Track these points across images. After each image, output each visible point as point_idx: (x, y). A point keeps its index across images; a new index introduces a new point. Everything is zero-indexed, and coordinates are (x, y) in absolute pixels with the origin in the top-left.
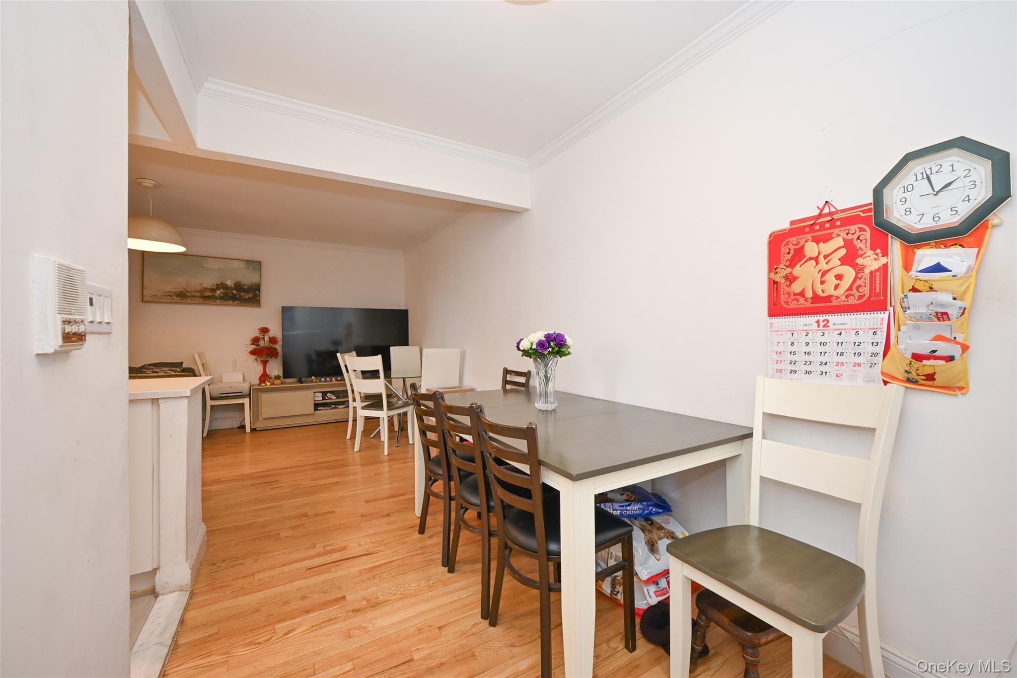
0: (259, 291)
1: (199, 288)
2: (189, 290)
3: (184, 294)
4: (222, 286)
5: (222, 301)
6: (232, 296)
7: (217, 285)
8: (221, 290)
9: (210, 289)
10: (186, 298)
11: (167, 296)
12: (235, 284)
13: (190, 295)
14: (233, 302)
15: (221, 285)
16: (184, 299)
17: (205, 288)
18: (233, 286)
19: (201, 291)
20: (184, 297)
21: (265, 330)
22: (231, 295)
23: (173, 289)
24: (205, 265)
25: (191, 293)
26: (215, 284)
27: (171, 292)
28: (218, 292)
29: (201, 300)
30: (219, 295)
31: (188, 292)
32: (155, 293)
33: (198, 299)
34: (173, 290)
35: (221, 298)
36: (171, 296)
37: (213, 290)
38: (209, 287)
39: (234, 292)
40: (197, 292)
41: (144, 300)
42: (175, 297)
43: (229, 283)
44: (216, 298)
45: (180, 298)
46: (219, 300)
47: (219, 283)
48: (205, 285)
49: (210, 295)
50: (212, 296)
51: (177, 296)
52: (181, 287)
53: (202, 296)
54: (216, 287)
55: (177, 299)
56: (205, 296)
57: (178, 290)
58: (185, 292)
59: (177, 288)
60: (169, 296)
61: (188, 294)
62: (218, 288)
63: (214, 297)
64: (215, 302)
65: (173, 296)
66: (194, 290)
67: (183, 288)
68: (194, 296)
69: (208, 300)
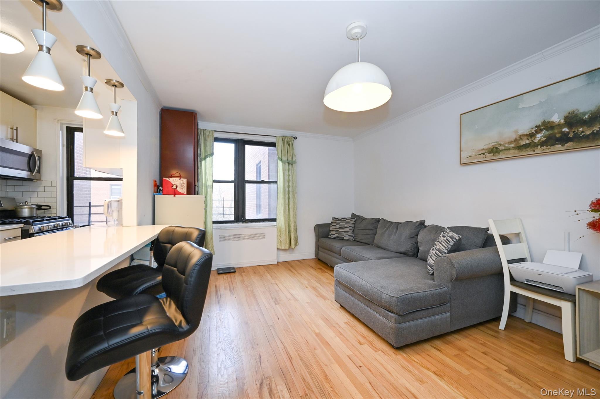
1: (514, 137)
2: (502, 143)
3: (497, 148)
4: (547, 126)
5: (545, 147)
6: (561, 137)
7: (536, 127)
8: (544, 132)
9: (527, 135)
10: (499, 153)
11: (480, 154)
12: (566, 118)
13: (503, 148)
14: (563, 146)
15: (542, 126)
16: (497, 154)
17: (520, 136)
18: (562, 121)
19: (516, 140)
20: (497, 152)
22: (558, 136)
23: (485, 145)
25: (504, 146)
26: (534, 126)
27: (483, 149)
28: (539, 136)
29: (516, 151)
30: (539, 140)
31: (501, 145)
32: (470, 155)
33: (512, 151)
34: (485, 147)
35: (542, 144)
36: (483, 154)
37: (532, 135)
38: (527, 132)
39: (563, 130)
40: (511, 143)
41: (461, 163)
42: (488, 154)
43: (557, 118)
44: (536, 145)
45: (492, 154)
46: (539, 147)
47: (539, 123)
48: (521, 132)
49: (527, 143)
50: (529, 143)
51: (490, 153)
52: (493, 142)
53: (517, 147)
54: (535, 131)
55: (489, 156)
56: (521, 146)
57: (490, 146)
58: (497, 146)
59: (490, 144)
60: (482, 154)
61: (501, 148)
62: (539, 131)
63: (532, 144)
64: (534, 151)
65: (485, 153)
66: (507, 142)
67: (496, 142)
68: (509, 149)
69: (524, 150)
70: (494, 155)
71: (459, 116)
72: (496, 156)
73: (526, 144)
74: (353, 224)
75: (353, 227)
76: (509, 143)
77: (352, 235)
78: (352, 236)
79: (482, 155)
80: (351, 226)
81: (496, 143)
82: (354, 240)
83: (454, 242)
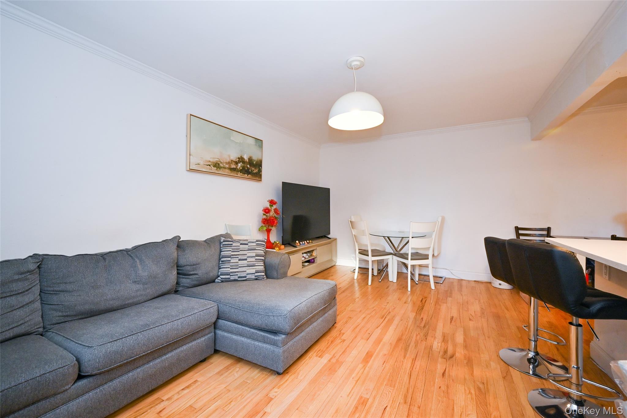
0: (261, 167)
1: (228, 160)
2: (222, 162)
4: (241, 160)
5: (241, 174)
7: (239, 158)
8: (241, 163)
9: (234, 162)
10: (220, 169)
11: (207, 165)
12: (249, 159)
14: (247, 176)
16: (219, 169)
17: (232, 160)
18: (248, 160)
19: (229, 163)
20: (219, 167)
21: (272, 203)
22: (246, 169)
23: (211, 158)
24: (232, 138)
25: (223, 164)
26: (237, 157)
27: (210, 161)
28: (239, 165)
29: (229, 171)
30: (239, 168)
32: (199, 162)
33: (227, 170)
34: (211, 160)
35: (241, 171)
36: (210, 165)
37: (236, 163)
38: (234, 160)
39: (248, 166)
40: (226, 163)
41: (191, 168)
42: (213, 167)
43: (246, 158)
45: (216, 168)
46: (239, 172)
48: (232, 158)
49: (235, 167)
50: (235, 168)
51: (214, 166)
52: (217, 157)
53: (230, 168)
54: (238, 160)
55: (214, 169)
56: (232, 168)
57: (215, 160)
58: (219, 163)
59: (214, 158)
60: (209, 165)
61: (221, 165)
62: (239, 162)
63: (237, 169)
64: (237, 174)
65: (211, 166)
66: (225, 162)
67: (218, 159)
68: (225, 168)
69: (233, 172)
70: (217, 169)
71: (189, 116)
72: (218, 171)
73: (234, 168)
76: (225, 163)
79: (208, 166)
81: (218, 160)
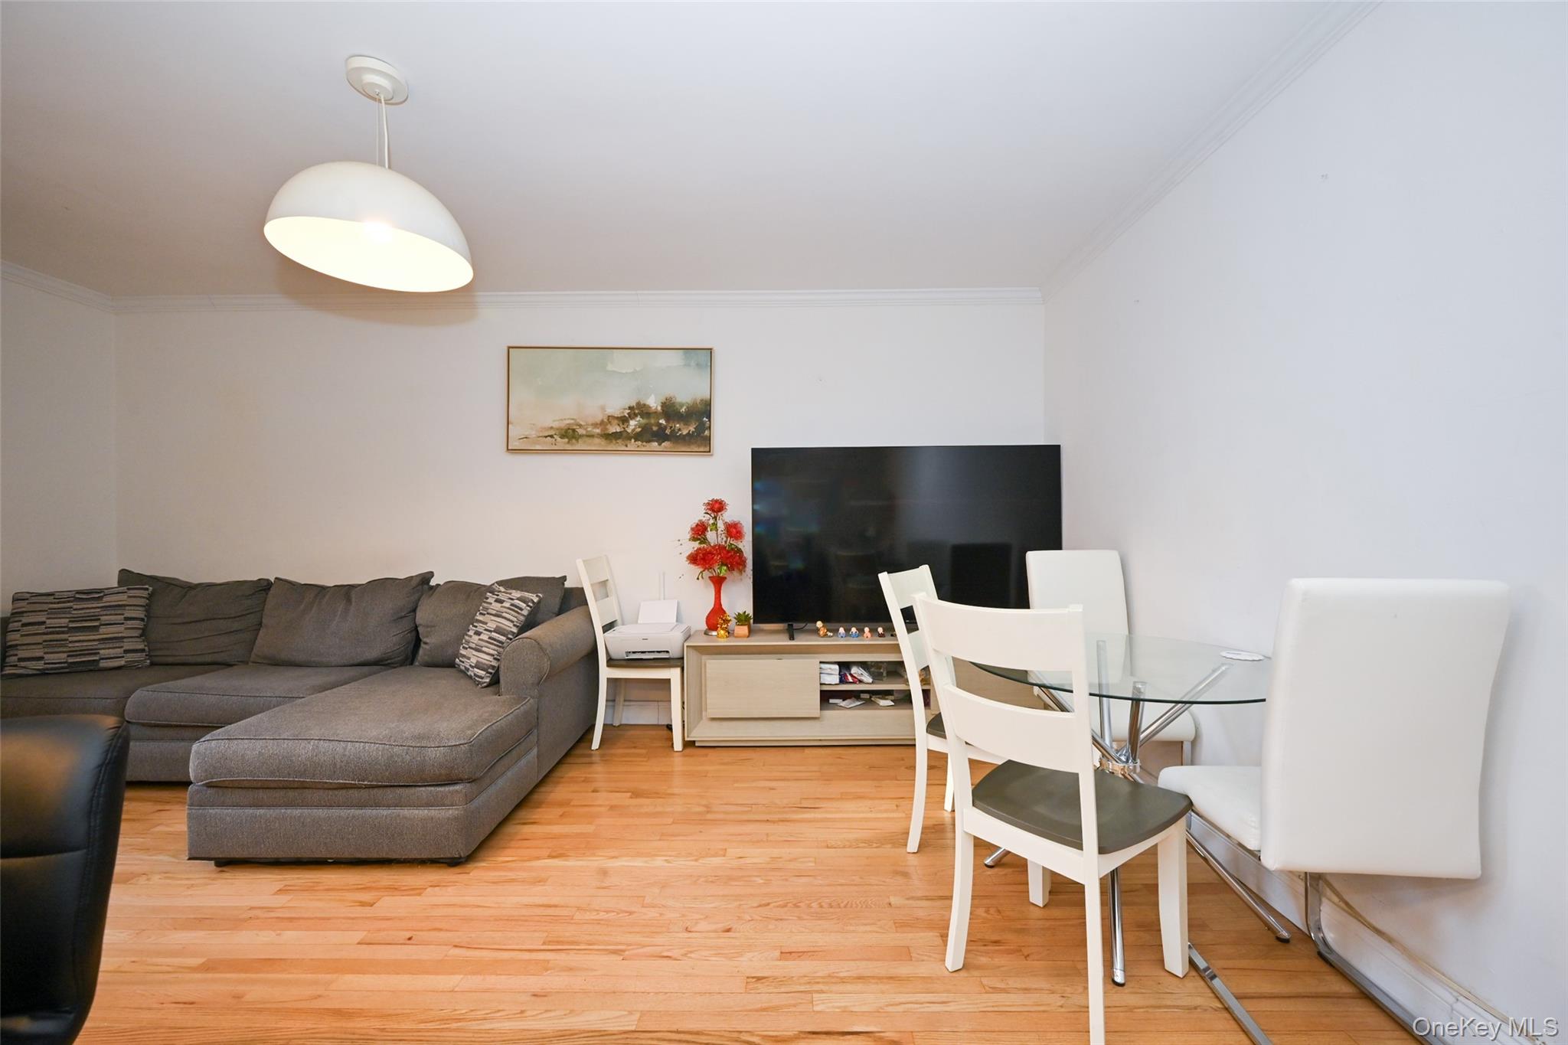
0: (709, 417)
1: (599, 417)
2: (582, 423)
3: (574, 430)
4: (639, 410)
5: (639, 443)
6: (657, 431)
7: (630, 408)
8: (638, 418)
9: (617, 418)
10: (577, 440)
11: (546, 437)
12: (664, 405)
13: (584, 432)
14: (660, 444)
15: (637, 409)
16: (574, 441)
17: (609, 416)
18: (659, 408)
19: (602, 423)
20: (573, 437)
21: (716, 507)
22: (655, 428)
23: (554, 421)
24: (610, 367)
25: (586, 429)
26: (627, 407)
27: (552, 428)
28: (633, 423)
29: (604, 442)
30: (633, 430)
31: (580, 426)
32: (527, 433)
33: (597, 441)
34: (556, 425)
35: (637, 437)
36: (551, 436)
37: (624, 420)
38: (618, 414)
39: (661, 421)
40: (595, 425)
41: (510, 448)
42: (559, 439)
43: (654, 403)
44: (629, 437)
45: (566, 440)
46: (633, 440)
47: (633, 404)
48: (610, 411)
49: (618, 431)
50: (620, 432)
51: (562, 437)
52: (568, 417)
53: (605, 434)
54: (628, 414)
55: (562, 443)
56: (609, 435)
57: (563, 424)
58: (575, 427)
59: (562, 420)
60: (549, 436)
61: (581, 431)
62: (632, 416)
63: (625, 434)
64: (626, 446)
65: (555, 436)
66: (590, 423)
67: (573, 419)
68: (591, 436)
69: (614, 442)
70: (568, 442)
71: (506, 349)
72: (572, 444)
73: (616, 432)
74: (143, 609)
75: (142, 620)
76: (592, 425)
77: (141, 646)
78: (143, 651)
79: (549, 438)
80: (134, 616)
81: (572, 421)
82: (152, 664)
83: (531, 607)
